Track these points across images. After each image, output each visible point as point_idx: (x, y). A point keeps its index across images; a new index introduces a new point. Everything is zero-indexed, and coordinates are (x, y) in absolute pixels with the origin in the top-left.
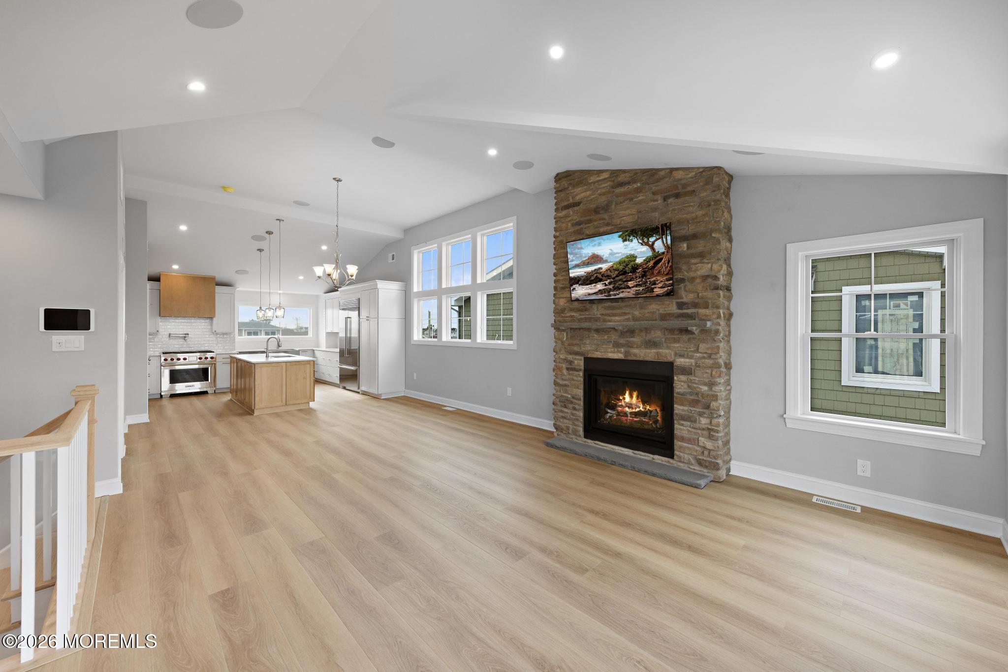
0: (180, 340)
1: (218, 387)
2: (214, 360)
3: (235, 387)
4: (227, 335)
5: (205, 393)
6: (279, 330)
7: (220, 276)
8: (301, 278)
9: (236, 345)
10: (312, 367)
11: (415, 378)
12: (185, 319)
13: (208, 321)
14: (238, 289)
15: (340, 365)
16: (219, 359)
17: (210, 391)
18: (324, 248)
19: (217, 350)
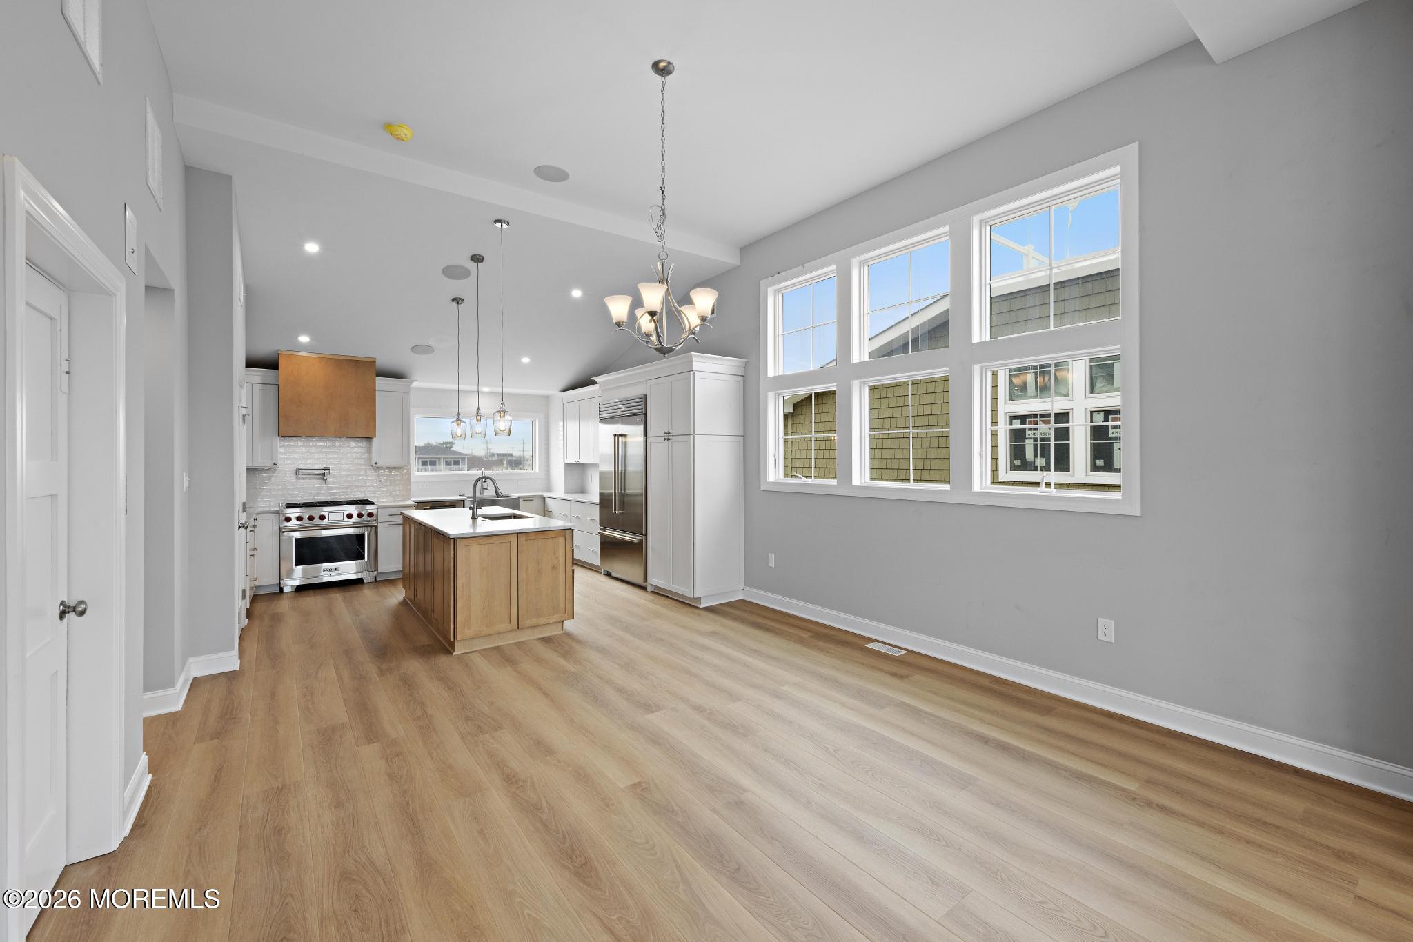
0: (315, 481)
1: (380, 570)
2: (374, 518)
3: (412, 570)
4: (398, 470)
5: (358, 582)
6: (465, 458)
7: (384, 359)
8: (526, 360)
9: (413, 487)
10: (568, 540)
11: (772, 564)
12: (324, 441)
13: (363, 444)
14: (415, 384)
15: (601, 529)
16: (383, 517)
17: (367, 577)
18: (577, 293)
19: (378, 498)
